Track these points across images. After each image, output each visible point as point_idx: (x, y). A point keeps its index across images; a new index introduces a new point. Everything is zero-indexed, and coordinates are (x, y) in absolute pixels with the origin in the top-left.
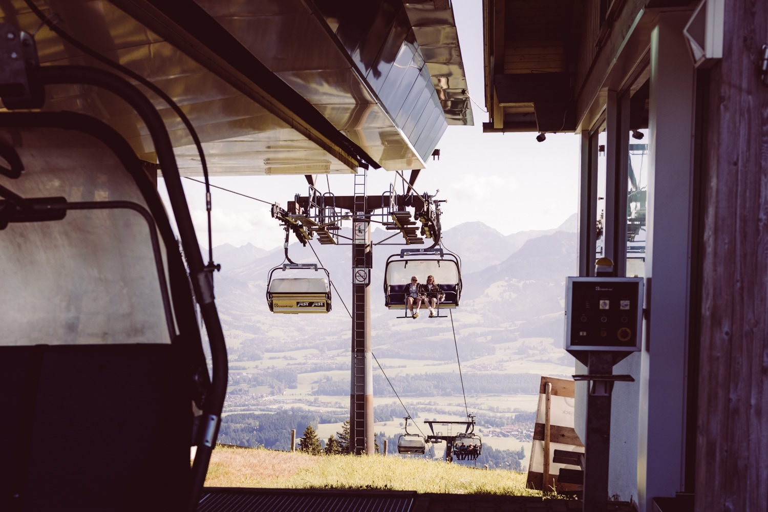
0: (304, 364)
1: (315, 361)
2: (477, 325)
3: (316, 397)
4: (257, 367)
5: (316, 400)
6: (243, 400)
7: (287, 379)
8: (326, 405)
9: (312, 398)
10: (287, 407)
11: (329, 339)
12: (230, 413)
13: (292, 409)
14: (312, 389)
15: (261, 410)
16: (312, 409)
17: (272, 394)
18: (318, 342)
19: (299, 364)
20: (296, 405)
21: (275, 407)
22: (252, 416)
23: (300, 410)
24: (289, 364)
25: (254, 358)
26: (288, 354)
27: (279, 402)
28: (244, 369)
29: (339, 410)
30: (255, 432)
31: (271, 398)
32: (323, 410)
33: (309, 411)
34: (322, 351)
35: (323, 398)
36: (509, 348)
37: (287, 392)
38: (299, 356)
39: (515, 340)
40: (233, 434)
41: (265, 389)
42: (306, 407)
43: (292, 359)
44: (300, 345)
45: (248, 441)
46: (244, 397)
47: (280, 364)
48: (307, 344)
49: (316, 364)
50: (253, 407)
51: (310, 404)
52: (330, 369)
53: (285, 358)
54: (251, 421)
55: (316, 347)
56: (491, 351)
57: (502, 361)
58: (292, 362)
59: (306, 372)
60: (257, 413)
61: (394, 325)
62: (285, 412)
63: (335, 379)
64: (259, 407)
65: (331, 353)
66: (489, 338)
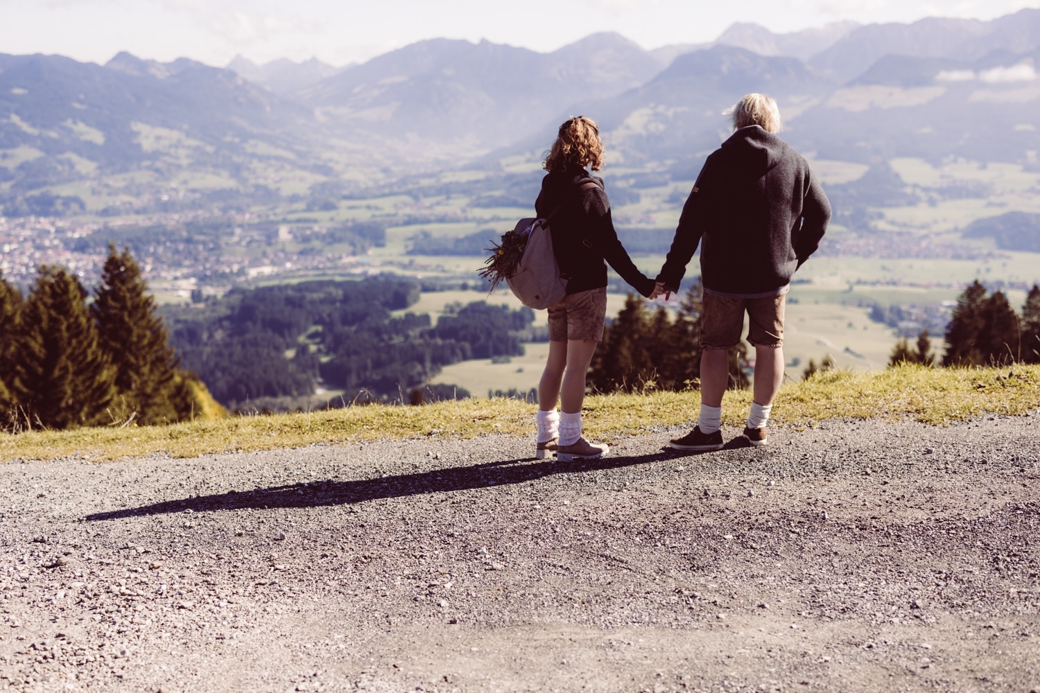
0: (395, 215)
1: (408, 211)
2: (616, 165)
3: (412, 257)
4: (332, 219)
5: (411, 263)
6: (315, 263)
7: (372, 234)
8: (424, 268)
9: (406, 260)
10: (373, 271)
11: (425, 182)
12: (303, 280)
13: (382, 274)
14: (406, 246)
15: (341, 275)
16: (408, 273)
17: (354, 254)
18: (410, 186)
19: (388, 215)
20: (387, 269)
21: (358, 271)
22: (332, 283)
23: (391, 275)
24: (374, 216)
25: (328, 207)
26: (372, 202)
27: (362, 264)
28: (315, 221)
29: (442, 275)
30: (338, 305)
31: (352, 259)
32: (420, 275)
33: (403, 277)
34: (416, 198)
35: (421, 260)
36: (658, 195)
37: (372, 251)
38: (387, 205)
39: (665, 184)
40: (309, 307)
41: (345, 247)
42: (399, 272)
43: (377, 208)
44: (386, 191)
45: (329, 315)
46: (318, 258)
47: (363, 216)
48: (396, 189)
49: (409, 216)
50: (330, 272)
51: (404, 267)
52: (427, 221)
53: (369, 207)
54: (332, 290)
55: (409, 193)
56: (635, 199)
57: (648, 212)
58: (377, 213)
59: (397, 225)
60: (338, 279)
61: (508, 165)
62: (375, 278)
63: (435, 235)
64: (339, 271)
65: (427, 202)
66: (632, 181)
